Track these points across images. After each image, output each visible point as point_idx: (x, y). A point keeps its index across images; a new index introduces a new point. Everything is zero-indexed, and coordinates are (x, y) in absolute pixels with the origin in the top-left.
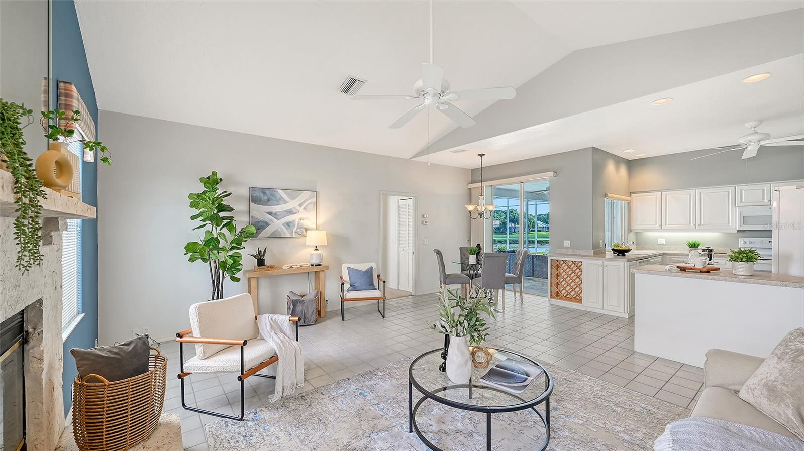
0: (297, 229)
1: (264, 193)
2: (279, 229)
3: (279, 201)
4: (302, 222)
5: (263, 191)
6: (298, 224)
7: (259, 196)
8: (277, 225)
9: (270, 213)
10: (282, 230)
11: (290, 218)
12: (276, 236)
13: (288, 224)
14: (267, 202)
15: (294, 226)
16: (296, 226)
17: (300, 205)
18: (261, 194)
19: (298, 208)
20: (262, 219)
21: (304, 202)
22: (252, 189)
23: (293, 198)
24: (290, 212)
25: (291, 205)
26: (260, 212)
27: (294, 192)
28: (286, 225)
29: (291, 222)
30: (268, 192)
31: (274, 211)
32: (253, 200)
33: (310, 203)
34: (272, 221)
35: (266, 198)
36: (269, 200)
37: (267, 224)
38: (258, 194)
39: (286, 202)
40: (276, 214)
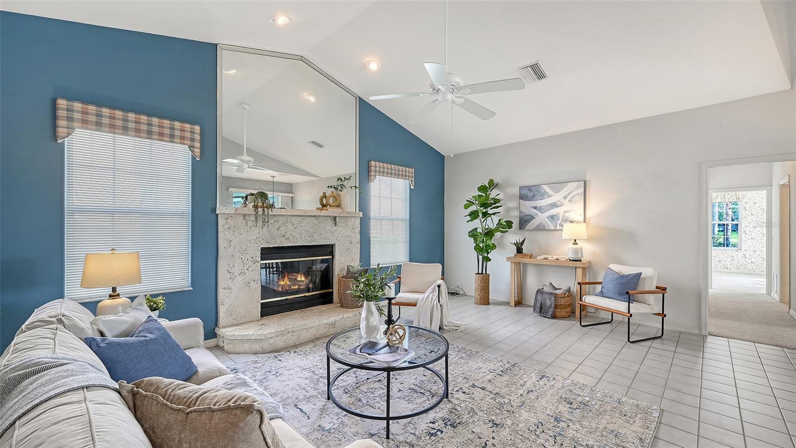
0: (561, 222)
1: (530, 190)
2: (543, 222)
3: (544, 195)
4: (567, 214)
5: (529, 188)
6: (562, 217)
7: (528, 194)
8: (541, 218)
9: (535, 208)
10: (546, 223)
11: (554, 211)
12: (541, 228)
13: (552, 217)
14: (532, 198)
15: (558, 219)
16: (561, 218)
17: (565, 198)
18: (528, 191)
19: (563, 201)
20: (528, 213)
21: (569, 194)
22: (521, 188)
23: (557, 191)
24: (554, 205)
25: (556, 198)
26: (527, 207)
27: (558, 185)
28: (550, 218)
29: (555, 215)
30: (533, 189)
31: (539, 206)
32: (522, 197)
33: (577, 194)
34: (537, 214)
35: (532, 194)
36: (534, 196)
37: (533, 218)
38: (525, 192)
39: (549, 196)
40: (540, 208)
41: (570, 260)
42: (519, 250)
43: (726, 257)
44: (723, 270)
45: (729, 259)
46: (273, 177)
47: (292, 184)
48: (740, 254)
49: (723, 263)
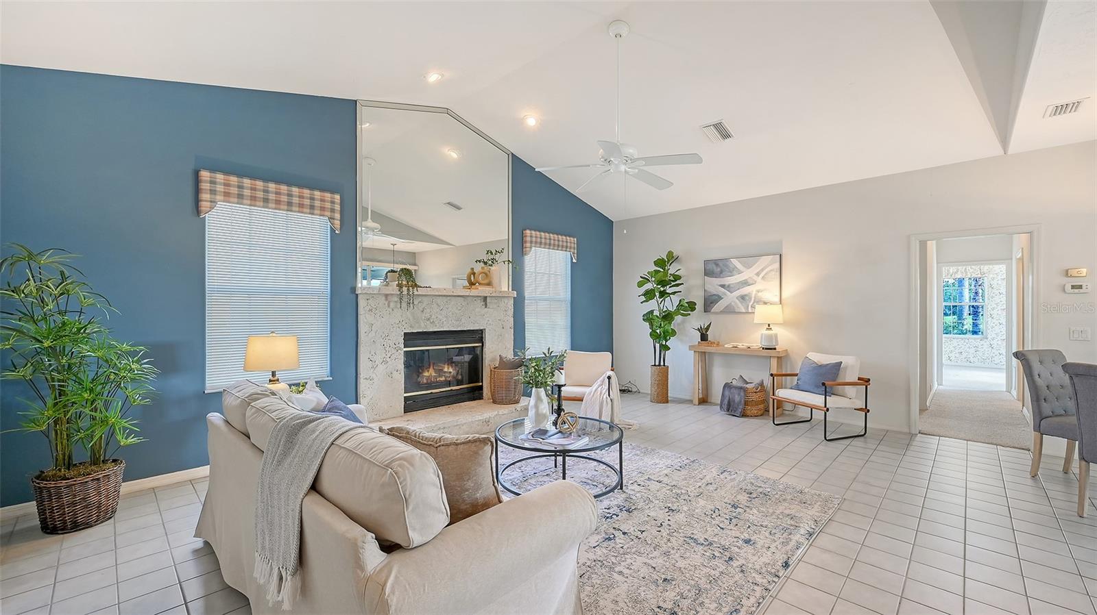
0: (754, 303)
1: (717, 265)
2: (733, 303)
3: (732, 271)
4: (760, 294)
5: (716, 262)
6: (755, 297)
7: (714, 268)
8: (730, 298)
9: (723, 286)
10: (736, 304)
11: (745, 290)
12: (729, 310)
13: (743, 298)
14: (720, 274)
15: (750, 298)
16: (753, 299)
17: (758, 274)
18: (714, 266)
19: (755, 278)
20: (715, 293)
21: (762, 270)
22: (706, 262)
23: (749, 266)
24: (746, 283)
25: (747, 274)
26: (713, 285)
27: (750, 257)
28: (740, 299)
29: (746, 295)
30: (721, 264)
31: (727, 283)
32: (708, 273)
33: (771, 270)
34: (725, 294)
35: (719, 269)
36: (721, 272)
37: (720, 298)
38: (711, 266)
39: (740, 272)
40: (729, 286)
41: (763, 348)
42: (704, 337)
43: (969, 348)
44: (966, 364)
45: (972, 350)
46: (394, 245)
47: (415, 253)
48: (986, 344)
49: (964, 355)
